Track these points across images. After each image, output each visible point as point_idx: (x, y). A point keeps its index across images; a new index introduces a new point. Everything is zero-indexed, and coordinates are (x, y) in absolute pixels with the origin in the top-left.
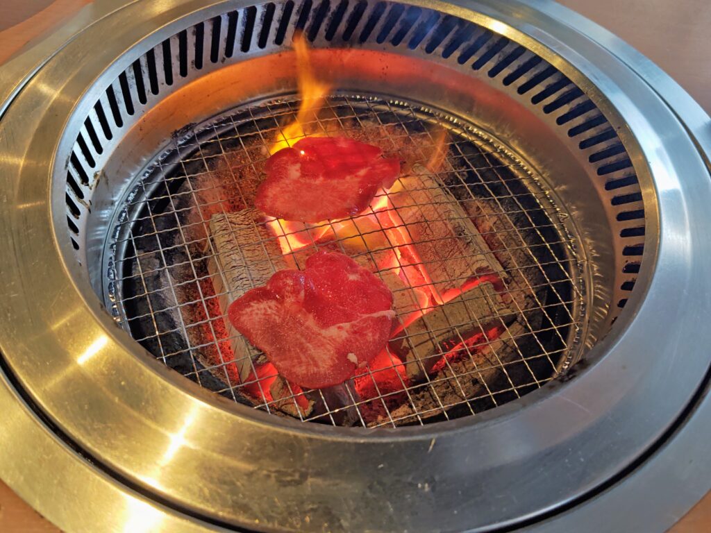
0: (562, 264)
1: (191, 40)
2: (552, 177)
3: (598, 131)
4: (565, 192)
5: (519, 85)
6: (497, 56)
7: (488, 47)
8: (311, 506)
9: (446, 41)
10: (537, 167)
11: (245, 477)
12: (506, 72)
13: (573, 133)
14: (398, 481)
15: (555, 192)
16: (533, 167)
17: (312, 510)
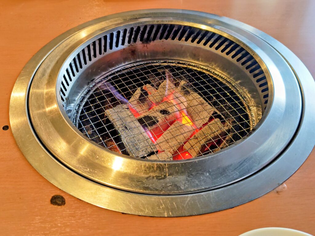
0: (243, 108)
1: (92, 47)
2: (234, 79)
3: (247, 58)
4: (240, 83)
5: (215, 47)
6: (205, 37)
7: (202, 35)
8: (170, 184)
9: (186, 35)
10: (228, 76)
11: (146, 179)
12: (210, 43)
13: (238, 60)
14: (197, 173)
15: (236, 84)
16: (226, 76)
17: (170, 185)
